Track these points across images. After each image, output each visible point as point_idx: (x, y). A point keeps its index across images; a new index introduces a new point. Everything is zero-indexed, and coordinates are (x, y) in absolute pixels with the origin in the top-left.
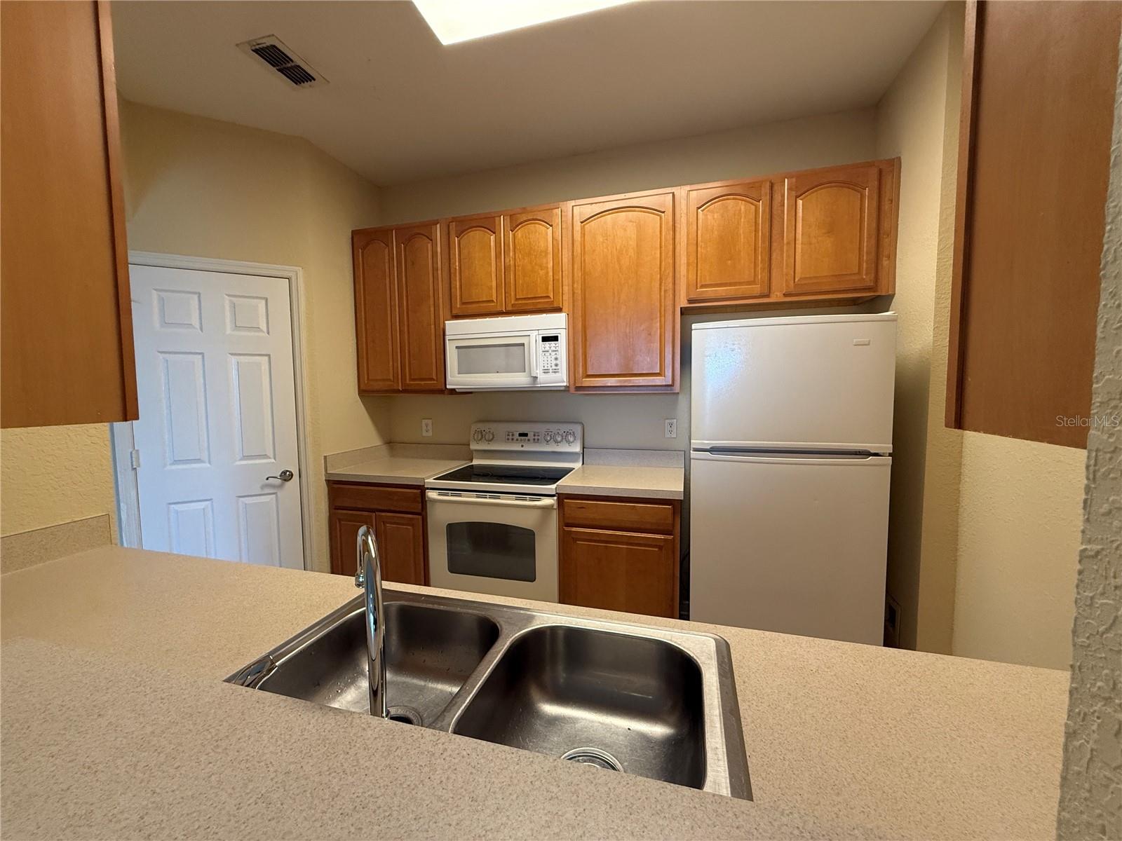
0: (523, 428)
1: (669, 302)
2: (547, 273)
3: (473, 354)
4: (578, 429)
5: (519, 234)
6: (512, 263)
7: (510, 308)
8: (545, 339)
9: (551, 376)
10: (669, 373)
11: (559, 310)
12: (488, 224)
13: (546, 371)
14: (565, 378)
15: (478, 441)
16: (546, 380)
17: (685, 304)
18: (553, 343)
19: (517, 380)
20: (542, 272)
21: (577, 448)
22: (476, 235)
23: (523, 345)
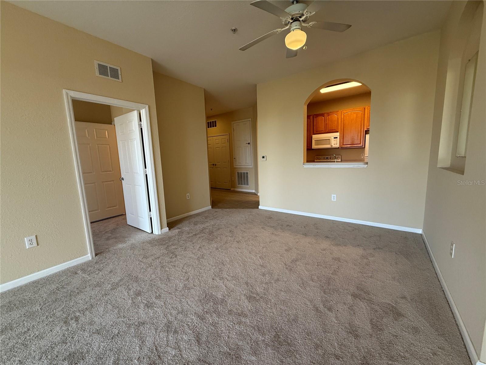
0: (327, 157)
1: (362, 129)
2: (335, 125)
3: (319, 142)
4: (340, 156)
5: (329, 117)
6: (328, 123)
7: (326, 132)
8: (334, 138)
9: (335, 145)
10: (362, 144)
11: (338, 132)
12: (322, 115)
13: (334, 144)
14: (339, 145)
15: (316, 160)
16: (334, 146)
17: (366, 130)
18: (336, 139)
19: (328, 146)
20: (334, 124)
21: (340, 160)
22: (320, 118)
23: (329, 139)
